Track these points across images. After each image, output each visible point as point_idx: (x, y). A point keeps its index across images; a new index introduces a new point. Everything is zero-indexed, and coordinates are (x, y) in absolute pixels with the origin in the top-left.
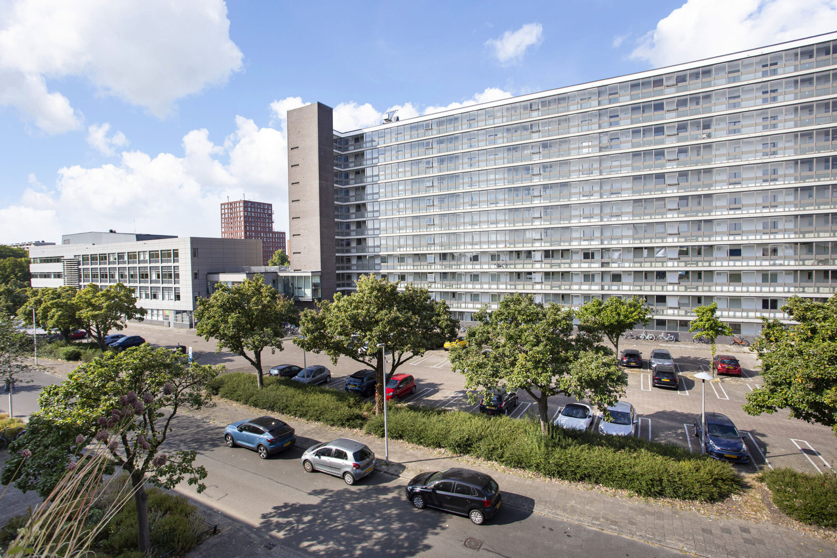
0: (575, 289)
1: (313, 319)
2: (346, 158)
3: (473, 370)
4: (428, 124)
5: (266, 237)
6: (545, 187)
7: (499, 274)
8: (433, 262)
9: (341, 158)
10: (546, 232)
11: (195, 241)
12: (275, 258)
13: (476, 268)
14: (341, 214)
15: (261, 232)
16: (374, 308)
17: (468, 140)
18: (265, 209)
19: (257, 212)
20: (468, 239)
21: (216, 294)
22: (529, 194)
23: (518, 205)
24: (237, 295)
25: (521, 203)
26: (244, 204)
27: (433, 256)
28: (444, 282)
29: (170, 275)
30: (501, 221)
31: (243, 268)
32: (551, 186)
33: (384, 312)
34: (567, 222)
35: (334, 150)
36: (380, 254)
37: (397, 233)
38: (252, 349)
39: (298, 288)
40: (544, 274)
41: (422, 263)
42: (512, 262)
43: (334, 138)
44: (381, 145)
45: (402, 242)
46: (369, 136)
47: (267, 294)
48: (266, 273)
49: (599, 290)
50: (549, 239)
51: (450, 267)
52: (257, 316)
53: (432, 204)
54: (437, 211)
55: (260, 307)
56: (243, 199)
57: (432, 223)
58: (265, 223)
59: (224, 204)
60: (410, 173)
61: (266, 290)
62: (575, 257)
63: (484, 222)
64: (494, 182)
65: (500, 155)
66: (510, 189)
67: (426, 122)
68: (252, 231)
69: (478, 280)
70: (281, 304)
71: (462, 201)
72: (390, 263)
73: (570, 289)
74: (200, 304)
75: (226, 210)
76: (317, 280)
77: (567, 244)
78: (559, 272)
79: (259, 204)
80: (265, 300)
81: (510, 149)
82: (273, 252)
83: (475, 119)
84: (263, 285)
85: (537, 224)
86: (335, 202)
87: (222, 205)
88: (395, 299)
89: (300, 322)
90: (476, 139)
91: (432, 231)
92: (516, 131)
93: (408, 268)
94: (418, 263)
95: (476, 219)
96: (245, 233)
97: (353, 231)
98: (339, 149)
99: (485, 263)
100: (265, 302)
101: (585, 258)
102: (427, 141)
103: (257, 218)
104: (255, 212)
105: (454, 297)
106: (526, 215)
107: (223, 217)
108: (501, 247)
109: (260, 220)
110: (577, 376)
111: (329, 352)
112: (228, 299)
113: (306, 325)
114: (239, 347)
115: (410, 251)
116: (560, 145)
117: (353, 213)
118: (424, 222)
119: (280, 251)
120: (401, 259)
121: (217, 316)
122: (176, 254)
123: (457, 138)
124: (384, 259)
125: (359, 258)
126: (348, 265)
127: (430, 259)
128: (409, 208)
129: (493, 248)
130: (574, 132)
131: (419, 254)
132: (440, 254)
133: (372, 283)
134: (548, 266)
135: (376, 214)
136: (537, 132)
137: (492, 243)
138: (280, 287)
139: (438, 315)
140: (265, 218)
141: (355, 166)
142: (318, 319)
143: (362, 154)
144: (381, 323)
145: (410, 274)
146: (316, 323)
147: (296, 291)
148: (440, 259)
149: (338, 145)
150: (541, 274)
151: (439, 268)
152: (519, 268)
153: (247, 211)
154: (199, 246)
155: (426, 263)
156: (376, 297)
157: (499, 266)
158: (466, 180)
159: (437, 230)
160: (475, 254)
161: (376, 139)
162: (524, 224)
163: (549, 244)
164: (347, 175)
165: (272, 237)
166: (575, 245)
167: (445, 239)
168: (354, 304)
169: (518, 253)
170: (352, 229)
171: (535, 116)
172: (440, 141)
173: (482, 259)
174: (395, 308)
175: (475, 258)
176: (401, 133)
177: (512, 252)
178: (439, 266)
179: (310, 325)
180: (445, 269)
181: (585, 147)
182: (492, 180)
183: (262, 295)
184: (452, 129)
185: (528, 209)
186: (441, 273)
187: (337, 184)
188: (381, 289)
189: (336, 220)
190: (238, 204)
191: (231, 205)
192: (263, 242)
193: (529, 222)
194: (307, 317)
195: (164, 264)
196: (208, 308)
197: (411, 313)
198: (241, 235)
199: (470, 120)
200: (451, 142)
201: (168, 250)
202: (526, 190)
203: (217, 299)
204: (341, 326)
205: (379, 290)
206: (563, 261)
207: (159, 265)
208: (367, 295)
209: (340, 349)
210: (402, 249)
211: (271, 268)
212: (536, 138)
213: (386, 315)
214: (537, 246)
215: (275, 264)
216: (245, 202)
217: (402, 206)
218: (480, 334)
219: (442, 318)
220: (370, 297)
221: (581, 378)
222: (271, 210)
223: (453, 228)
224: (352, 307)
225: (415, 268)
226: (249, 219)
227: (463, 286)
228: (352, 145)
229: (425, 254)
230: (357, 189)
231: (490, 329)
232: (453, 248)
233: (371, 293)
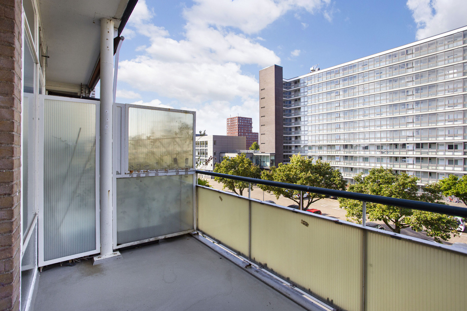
0: (440, 169)
1: (267, 175)
2: (290, 93)
3: (350, 207)
4: (337, 70)
5: (249, 136)
6: (417, 103)
7: (382, 158)
8: (339, 149)
9: (287, 93)
10: (418, 132)
11: (215, 137)
12: (253, 146)
13: (367, 154)
14: (287, 123)
15: (246, 133)
16: (298, 172)
17: (362, 77)
18: (248, 121)
19: (244, 123)
20: (361, 136)
21: (224, 161)
22: (405, 107)
23: (397, 115)
24: (233, 162)
25: (398, 114)
26: (238, 118)
27: (339, 146)
28: (346, 161)
29: (204, 153)
30: (384, 125)
31: (236, 151)
32: (422, 102)
33: (303, 173)
34: (435, 125)
35: (283, 89)
36: (308, 144)
37: (318, 133)
38: (238, 188)
39: (263, 162)
40: (415, 159)
41: (332, 150)
42: (392, 150)
43: (283, 82)
44: (309, 84)
45: (321, 138)
46: (303, 80)
47: (246, 163)
48: (247, 153)
49: (461, 171)
50: (419, 136)
51: (350, 152)
52: (242, 173)
53: (339, 116)
54: (342, 120)
55: (243, 168)
56: (237, 116)
57: (339, 127)
58: (248, 128)
59: (229, 119)
60: (326, 99)
61: (246, 160)
62: (440, 148)
63: (372, 126)
64: (379, 102)
65: (384, 85)
66: (390, 105)
67: (336, 69)
68: (242, 132)
69: (368, 161)
70: (253, 168)
71: (358, 114)
72: (314, 150)
73: (436, 169)
74: (217, 166)
75: (229, 122)
76: (273, 158)
77: (435, 139)
78: (427, 158)
79: (246, 118)
80: (245, 165)
81: (390, 80)
82: (252, 143)
83: (367, 65)
84: (245, 158)
85: (410, 126)
86: (284, 117)
87: (227, 119)
88: (310, 168)
89: (261, 177)
90: (368, 77)
91: (338, 131)
92: (396, 69)
93: (324, 152)
94: (330, 150)
95: (367, 124)
96: (238, 133)
97: (293, 132)
98: (286, 88)
99: (373, 151)
100: (246, 166)
101: (449, 148)
102: (336, 80)
103: (244, 125)
104: (243, 123)
105: (352, 170)
106: (403, 121)
107: (228, 125)
108: (384, 141)
109: (246, 127)
110: (416, 217)
111: (275, 193)
112: (229, 164)
113: (264, 177)
114: (232, 187)
115: (325, 143)
116: (429, 75)
117: (293, 122)
118: (333, 127)
119: (255, 142)
120: (320, 147)
121: (223, 171)
122: (206, 143)
123: (355, 77)
124: (310, 147)
125: (296, 146)
126: (290, 150)
127: (337, 148)
128: (325, 119)
129: (378, 142)
130: (441, 65)
131: (330, 145)
132: (344, 145)
133: (298, 158)
134: (419, 153)
135: (306, 123)
136: (411, 68)
137: (378, 138)
138: (254, 160)
139: (335, 177)
140: (248, 126)
141: (294, 97)
142: (270, 175)
143: (299, 90)
144: (301, 179)
145: (325, 156)
146: (269, 177)
147: (262, 163)
148: (344, 148)
149: (285, 86)
150: (413, 158)
151: (342, 153)
152: (397, 154)
153: (240, 122)
154: (217, 139)
155: (335, 150)
156: (299, 165)
157: (382, 153)
158: (361, 101)
159: (342, 131)
160: (366, 145)
161: (306, 81)
162: (401, 127)
163: (419, 139)
164: (290, 102)
165: (252, 136)
166: (440, 140)
167: (346, 137)
168: (288, 169)
169: (396, 145)
170: (292, 131)
171: (410, 58)
172: (345, 79)
173: (371, 148)
174: (309, 172)
175: (366, 148)
176: (321, 77)
177: (392, 144)
178: (343, 152)
179: (266, 178)
180: (346, 154)
181: (451, 74)
182: (378, 100)
183: (244, 163)
184: (352, 72)
185: (404, 117)
186: (344, 156)
187: (285, 107)
188: (303, 162)
189: (284, 126)
190: (235, 118)
191: (232, 119)
192: (247, 138)
193: (405, 125)
194: (264, 174)
195: (201, 148)
196: (220, 168)
197: (318, 175)
198: (236, 134)
199: (364, 65)
200: (351, 80)
201: (203, 141)
202: (403, 105)
203: (224, 163)
204: (281, 180)
205: (301, 162)
206: (430, 150)
207: (199, 148)
208: (295, 164)
209: (280, 191)
210: (320, 142)
211: (251, 151)
212: (410, 72)
213: (304, 175)
214: (410, 140)
215: (253, 149)
216: (239, 117)
217: (321, 117)
218: (356, 188)
219: (336, 179)
220: (297, 166)
221: (419, 218)
222: (251, 121)
223: (352, 130)
224: (287, 170)
225: (328, 152)
226: (240, 126)
227: (358, 164)
228: (293, 86)
229: (334, 145)
230: (295, 109)
231: (363, 186)
232: (352, 141)
233: (297, 163)
